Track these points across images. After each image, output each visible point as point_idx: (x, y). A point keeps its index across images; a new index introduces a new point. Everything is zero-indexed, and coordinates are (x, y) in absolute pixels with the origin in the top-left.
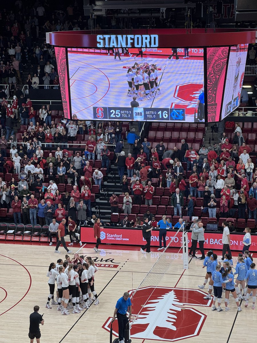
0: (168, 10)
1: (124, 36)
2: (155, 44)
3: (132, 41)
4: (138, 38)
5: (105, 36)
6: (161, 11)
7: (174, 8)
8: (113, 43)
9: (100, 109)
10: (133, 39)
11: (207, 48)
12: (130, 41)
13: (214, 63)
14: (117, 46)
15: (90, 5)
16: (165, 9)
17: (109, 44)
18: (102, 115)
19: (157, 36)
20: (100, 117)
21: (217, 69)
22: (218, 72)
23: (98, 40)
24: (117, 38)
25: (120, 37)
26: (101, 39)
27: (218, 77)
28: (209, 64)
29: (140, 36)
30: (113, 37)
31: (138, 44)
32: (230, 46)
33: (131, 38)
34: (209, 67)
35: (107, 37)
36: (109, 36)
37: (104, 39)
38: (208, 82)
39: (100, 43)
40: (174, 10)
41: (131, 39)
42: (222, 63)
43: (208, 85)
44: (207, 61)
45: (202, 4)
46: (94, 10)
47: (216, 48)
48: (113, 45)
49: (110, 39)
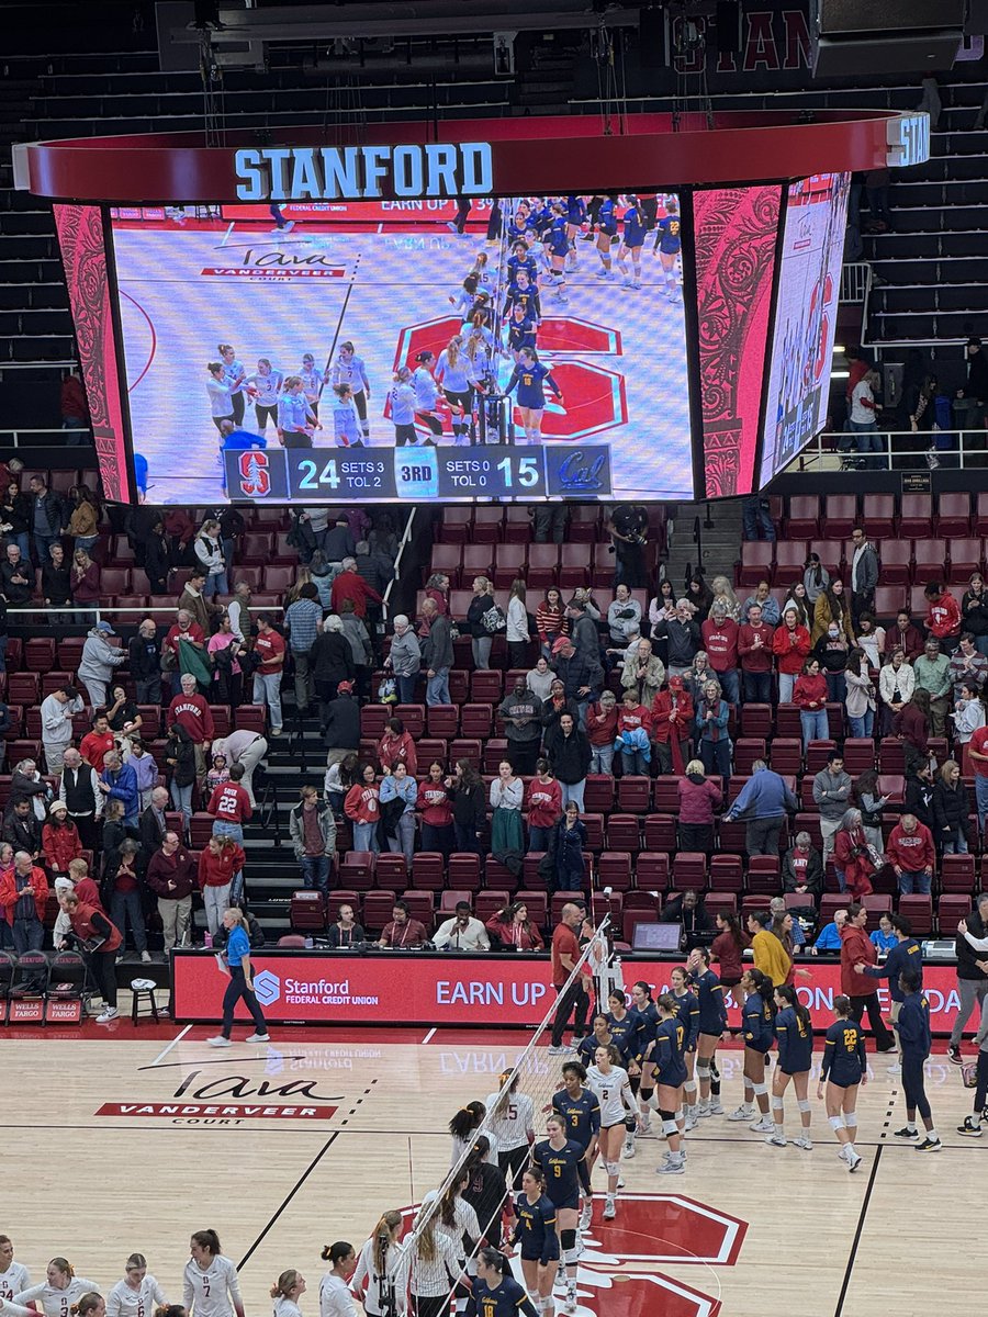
0: (526, 41)
1: (351, 152)
2: (478, 180)
3: (383, 171)
4: (408, 158)
5: (267, 153)
6: (497, 45)
7: (548, 32)
8: (305, 180)
9: (253, 459)
10: (389, 164)
11: (694, 193)
12: (374, 172)
13: (724, 254)
14: (322, 193)
15: (197, 26)
16: (512, 35)
17: (288, 185)
18: (264, 482)
19: (485, 149)
20: (255, 492)
21: (737, 276)
22: (740, 289)
23: (241, 171)
24: (319, 161)
25: (330, 154)
26: (254, 166)
27: (740, 309)
28: (704, 256)
29: (414, 150)
30: (304, 155)
31: (408, 183)
32: (785, 184)
33: (378, 157)
34: (704, 269)
35: (276, 155)
36: (285, 153)
37: (266, 166)
38: (701, 332)
39: (247, 182)
40: (551, 37)
41: (380, 162)
42: (755, 254)
43: (701, 344)
44: (697, 245)
45: (666, 12)
46: (215, 46)
47: (729, 191)
48: (306, 188)
49: (289, 163)
